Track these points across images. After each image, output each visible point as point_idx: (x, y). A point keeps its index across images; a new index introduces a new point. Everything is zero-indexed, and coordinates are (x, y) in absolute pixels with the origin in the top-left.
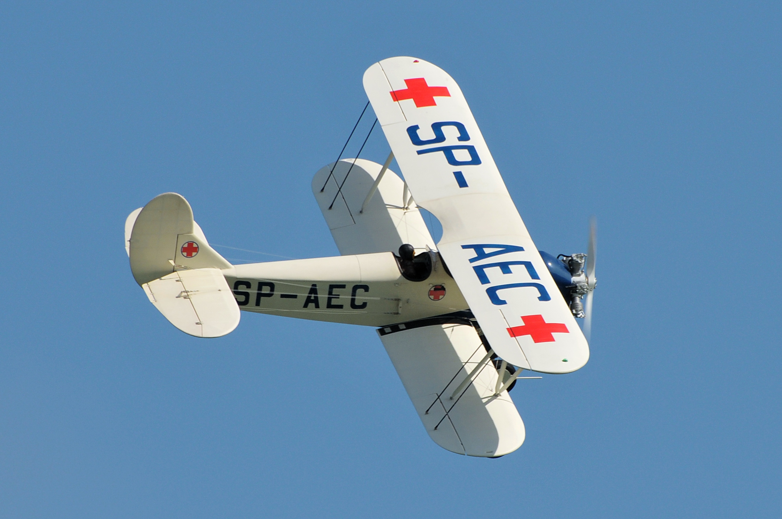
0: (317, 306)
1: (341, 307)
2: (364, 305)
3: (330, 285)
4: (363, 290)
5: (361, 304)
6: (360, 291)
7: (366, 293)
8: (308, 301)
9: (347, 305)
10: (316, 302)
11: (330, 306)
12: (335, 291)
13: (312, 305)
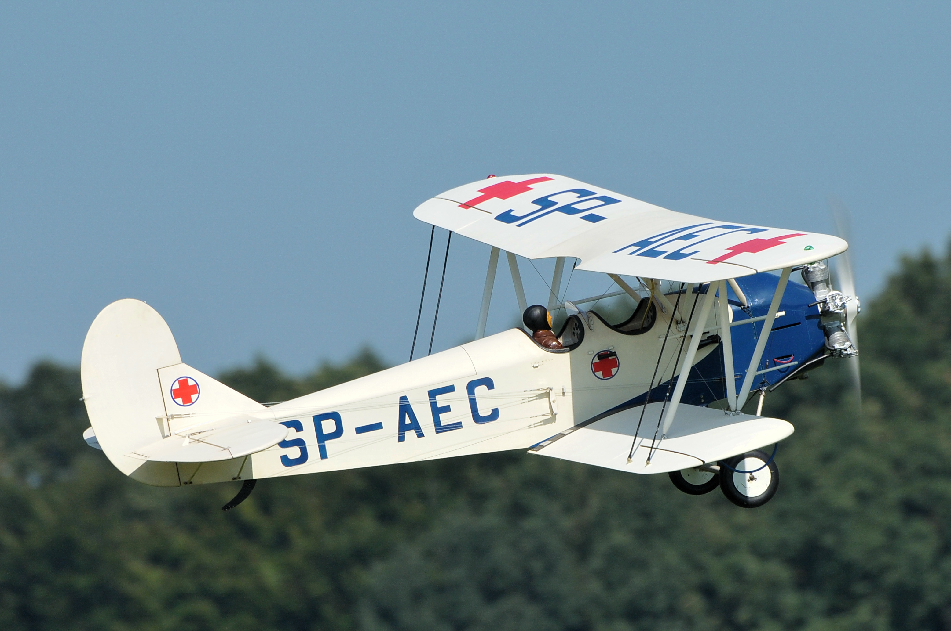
0: (420, 435)
1: (458, 426)
2: (494, 415)
3: (429, 392)
4: (484, 388)
5: (489, 413)
6: (480, 391)
7: (490, 391)
8: (403, 428)
9: (467, 419)
10: (415, 426)
11: (440, 428)
12: (441, 400)
13: (410, 435)
